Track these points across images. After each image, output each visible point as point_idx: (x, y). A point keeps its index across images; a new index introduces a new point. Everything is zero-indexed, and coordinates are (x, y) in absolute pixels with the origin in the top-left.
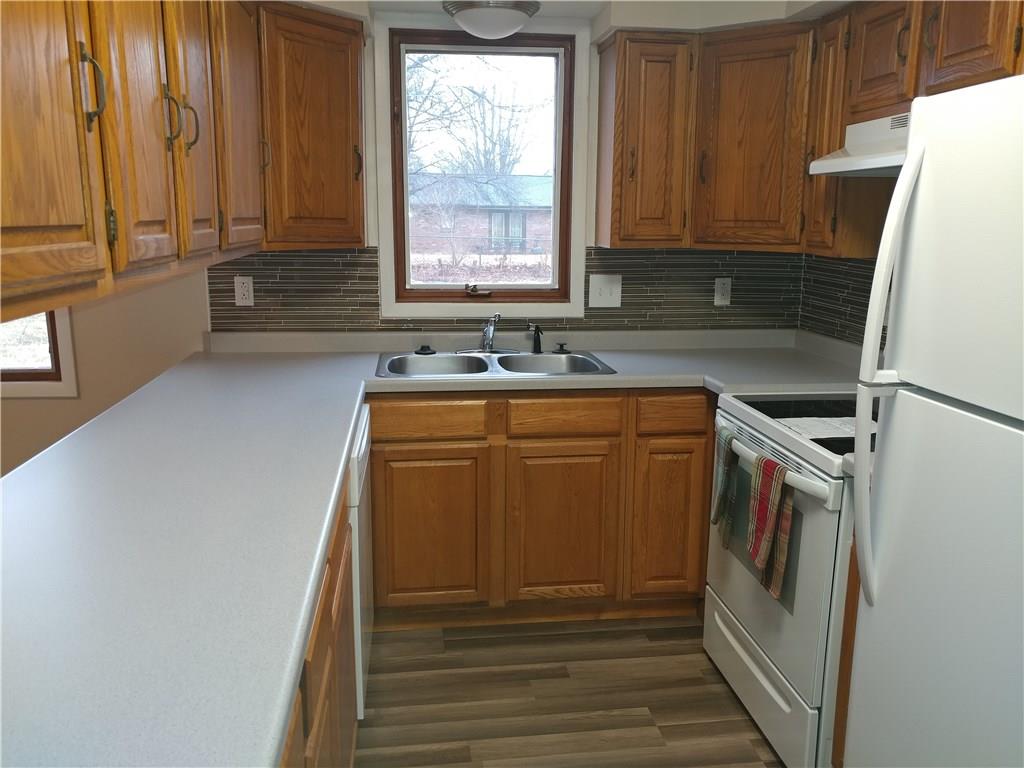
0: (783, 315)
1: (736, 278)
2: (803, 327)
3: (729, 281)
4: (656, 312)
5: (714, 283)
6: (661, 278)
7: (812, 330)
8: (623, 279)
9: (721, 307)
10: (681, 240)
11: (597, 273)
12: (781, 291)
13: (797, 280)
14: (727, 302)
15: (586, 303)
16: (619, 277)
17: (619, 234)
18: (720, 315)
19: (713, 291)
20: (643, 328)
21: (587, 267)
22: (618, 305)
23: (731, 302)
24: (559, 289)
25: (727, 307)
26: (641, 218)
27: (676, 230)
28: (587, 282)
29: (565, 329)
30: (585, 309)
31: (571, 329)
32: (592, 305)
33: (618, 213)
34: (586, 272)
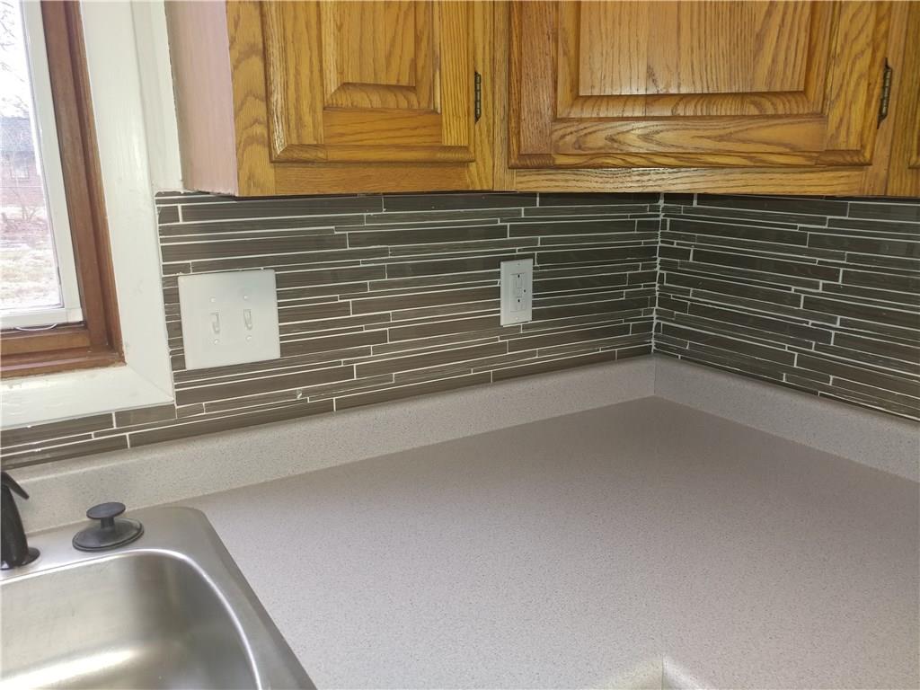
0: (625, 330)
1: (542, 259)
2: (663, 351)
3: (527, 266)
4: (373, 358)
5: (498, 275)
6: (377, 272)
7: (691, 359)
8: (280, 281)
9: (514, 330)
10: (464, 164)
11: (199, 268)
12: (621, 279)
13: (649, 252)
14: (526, 316)
15: (178, 360)
16: (266, 278)
17: (270, 145)
18: (514, 346)
19: (496, 292)
20: (346, 406)
21: (167, 253)
22: (275, 354)
23: (535, 315)
24: (84, 325)
25: (526, 327)
26: (344, 86)
27: (454, 133)
28: (171, 296)
29: (116, 446)
30: (177, 377)
31: (141, 442)
32: (195, 360)
33: (256, 63)
34: (166, 269)
